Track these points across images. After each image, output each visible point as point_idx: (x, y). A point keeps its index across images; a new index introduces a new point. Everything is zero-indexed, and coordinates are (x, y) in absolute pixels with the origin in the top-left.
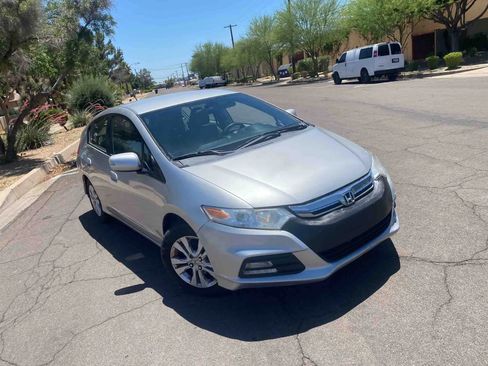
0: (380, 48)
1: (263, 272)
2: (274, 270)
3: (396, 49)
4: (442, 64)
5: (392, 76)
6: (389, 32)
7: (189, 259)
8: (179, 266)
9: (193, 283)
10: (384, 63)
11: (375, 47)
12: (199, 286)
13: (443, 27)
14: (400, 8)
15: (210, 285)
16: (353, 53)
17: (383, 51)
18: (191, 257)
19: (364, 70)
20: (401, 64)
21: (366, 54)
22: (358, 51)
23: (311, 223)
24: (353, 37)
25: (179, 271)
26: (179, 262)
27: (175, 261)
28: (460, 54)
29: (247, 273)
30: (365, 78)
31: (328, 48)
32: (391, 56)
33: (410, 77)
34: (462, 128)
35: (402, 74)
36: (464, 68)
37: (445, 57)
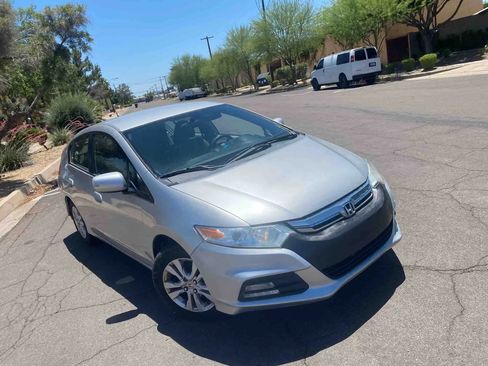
0: (356, 52)
1: (264, 294)
2: (276, 292)
3: (372, 54)
4: (417, 66)
5: (370, 79)
6: (364, 37)
7: (183, 283)
8: (173, 290)
9: (189, 307)
10: (362, 67)
11: (352, 52)
12: (195, 310)
13: (416, 30)
14: (374, 13)
15: (206, 309)
16: (330, 59)
17: (359, 56)
18: (185, 280)
19: (342, 76)
20: (378, 68)
21: (343, 59)
22: (335, 56)
23: (313, 238)
24: (329, 44)
25: (173, 296)
26: (173, 286)
27: (168, 286)
28: (435, 55)
29: (247, 296)
30: (343, 83)
31: (305, 56)
32: (368, 61)
33: (388, 80)
34: (447, 128)
35: (380, 77)
36: (440, 68)
37: (421, 58)
